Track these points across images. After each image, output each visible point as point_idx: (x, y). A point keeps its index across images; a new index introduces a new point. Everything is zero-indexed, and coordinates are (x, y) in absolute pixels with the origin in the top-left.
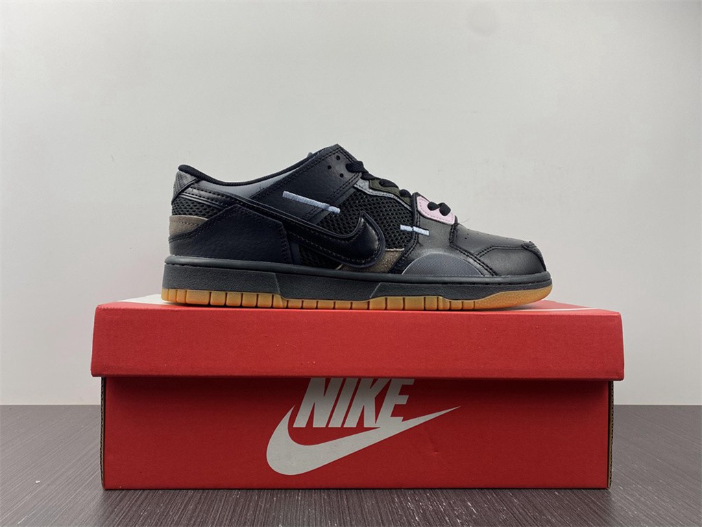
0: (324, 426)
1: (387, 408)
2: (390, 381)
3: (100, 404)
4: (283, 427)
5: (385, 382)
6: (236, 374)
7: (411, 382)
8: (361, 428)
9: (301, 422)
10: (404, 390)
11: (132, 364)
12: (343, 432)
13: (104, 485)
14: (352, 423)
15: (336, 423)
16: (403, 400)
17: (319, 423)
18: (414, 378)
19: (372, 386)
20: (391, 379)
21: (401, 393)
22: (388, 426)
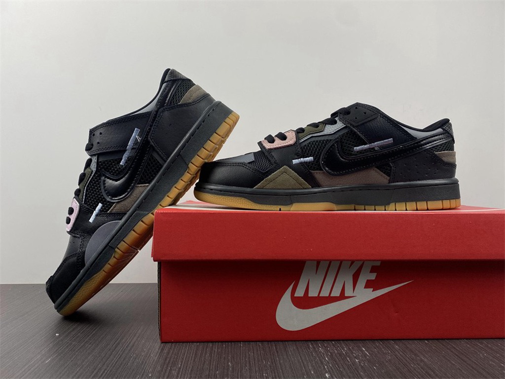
0: (317, 296)
1: (362, 282)
2: (363, 263)
3: (157, 282)
4: (287, 296)
5: (360, 263)
6: (256, 258)
7: (378, 264)
8: (342, 297)
9: (300, 293)
10: (373, 270)
11: (182, 252)
12: (330, 300)
13: (161, 339)
14: (336, 293)
15: (325, 293)
16: (373, 277)
17: (313, 293)
18: (380, 260)
19: (350, 266)
20: (364, 261)
21: (372, 272)
22: (362, 295)
